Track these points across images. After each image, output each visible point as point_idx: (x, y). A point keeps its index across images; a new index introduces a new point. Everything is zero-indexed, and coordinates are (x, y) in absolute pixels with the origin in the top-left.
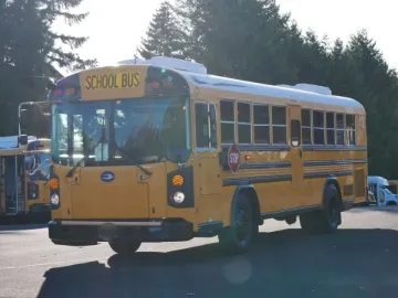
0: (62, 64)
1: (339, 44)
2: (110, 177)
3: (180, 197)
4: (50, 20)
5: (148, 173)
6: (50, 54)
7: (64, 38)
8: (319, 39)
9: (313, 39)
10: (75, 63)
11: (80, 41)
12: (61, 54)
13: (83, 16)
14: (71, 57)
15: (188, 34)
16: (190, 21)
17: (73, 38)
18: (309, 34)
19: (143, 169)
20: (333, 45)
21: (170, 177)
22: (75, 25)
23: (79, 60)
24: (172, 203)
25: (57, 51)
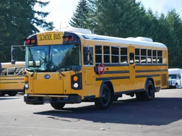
0: (38, 24)
1: (163, 15)
2: (48, 77)
3: (76, 85)
4: (33, 5)
5: (63, 75)
6: (33, 20)
7: (39, 13)
8: (154, 13)
9: (151, 13)
10: (44, 24)
11: (46, 14)
12: (37, 20)
13: (47, 3)
14: (42, 21)
15: (95, 11)
16: (95, 5)
17: (43, 13)
18: (149, 11)
19: (62, 74)
20: (160, 16)
21: (72, 77)
22: (44, 7)
23: (45, 23)
24: (73, 88)
25: (36, 19)
